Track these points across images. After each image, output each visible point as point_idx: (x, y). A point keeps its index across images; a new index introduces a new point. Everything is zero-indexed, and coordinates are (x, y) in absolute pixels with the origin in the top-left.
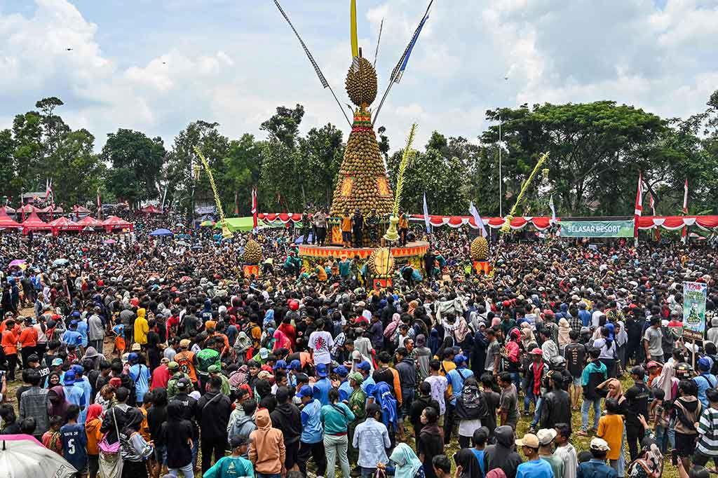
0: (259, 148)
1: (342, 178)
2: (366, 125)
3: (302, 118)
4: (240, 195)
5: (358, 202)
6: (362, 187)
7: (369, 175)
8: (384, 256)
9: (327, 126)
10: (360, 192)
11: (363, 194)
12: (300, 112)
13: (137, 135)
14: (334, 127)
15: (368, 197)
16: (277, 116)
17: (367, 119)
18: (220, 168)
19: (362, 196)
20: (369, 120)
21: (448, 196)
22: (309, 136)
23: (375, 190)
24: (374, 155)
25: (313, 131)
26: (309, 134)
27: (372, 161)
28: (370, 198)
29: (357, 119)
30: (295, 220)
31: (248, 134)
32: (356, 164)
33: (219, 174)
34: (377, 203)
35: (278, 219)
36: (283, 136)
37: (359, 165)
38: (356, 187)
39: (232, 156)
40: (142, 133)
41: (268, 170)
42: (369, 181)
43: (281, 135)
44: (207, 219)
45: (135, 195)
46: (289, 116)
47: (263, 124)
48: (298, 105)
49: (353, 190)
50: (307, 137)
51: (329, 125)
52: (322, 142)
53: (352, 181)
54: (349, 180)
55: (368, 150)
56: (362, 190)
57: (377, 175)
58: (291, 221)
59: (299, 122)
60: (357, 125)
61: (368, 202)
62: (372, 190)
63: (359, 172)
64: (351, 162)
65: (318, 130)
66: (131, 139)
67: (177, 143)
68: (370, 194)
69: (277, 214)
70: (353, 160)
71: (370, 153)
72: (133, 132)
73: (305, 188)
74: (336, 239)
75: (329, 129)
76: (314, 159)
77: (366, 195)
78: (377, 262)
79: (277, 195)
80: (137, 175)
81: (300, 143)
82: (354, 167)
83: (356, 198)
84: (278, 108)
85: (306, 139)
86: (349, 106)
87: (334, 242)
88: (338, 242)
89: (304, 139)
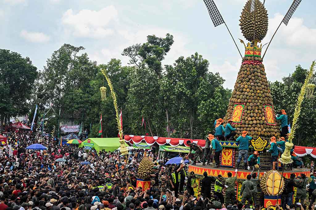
0: (125, 72)
1: (233, 106)
2: (256, 58)
3: (171, 47)
4: (106, 116)
5: (247, 128)
6: (252, 114)
7: (259, 104)
8: (275, 178)
9: (194, 55)
10: (249, 119)
11: (252, 120)
12: (169, 41)
13: (13, 56)
14: (201, 56)
15: (256, 124)
16: (148, 44)
17: (258, 53)
18: (88, 89)
19: (251, 122)
20: (260, 54)
21: (310, 128)
22: (177, 64)
23: (264, 118)
24: (263, 86)
25: (180, 60)
26: (177, 61)
27: (262, 92)
28: (259, 125)
29: (249, 53)
30: (160, 143)
31: (115, 59)
32: (246, 93)
33: (86, 95)
34: (264, 130)
35: (144, 142)
36: (152, 63)
37: (250, 94)
38: (246, 114)
39: (99, 79)
40: (18, 53)
41: (134, 94)
42: (258, 110)
43: (150, 62)
44: (73, 138)
45: (8, 111)
46: (158, 44)
47: (125, 50)
48: (168, 34)
49: (243, 117)
50: (175, 65)
51: (196, 54)
52: (188, 70)
53: (242, 109)
54: (239, 107)
55: (258, 81)
56: (251, 117)
57: (265, 104)
58: (156, 145)
59: (167, 50)
60: (249, 58)
61: (256, 128)
62: (260, 118)
63: (249, 101)
64: (242, 92)
65: (185, 59)
66: (8, 58)
67: (48, 64)
68: (258, 121)
69: (143, 137)
70: (244, 90)
71: (259, 84)
72: (10, 52)
73: (169, 113)
74: (225, 161)
75: (196, 59)
76: (181, 86)
77: (255, 122)
78: (269, 183)
79: (141, 118)
80: (10, 93)
81: (168, 70)
82: (245, 96)
83: (245, 124)
84: (149, 37)
85: (174, 67)
86: (242, 41)
87: (223, 163)
88: (227, 164)
89: (171, 66)
